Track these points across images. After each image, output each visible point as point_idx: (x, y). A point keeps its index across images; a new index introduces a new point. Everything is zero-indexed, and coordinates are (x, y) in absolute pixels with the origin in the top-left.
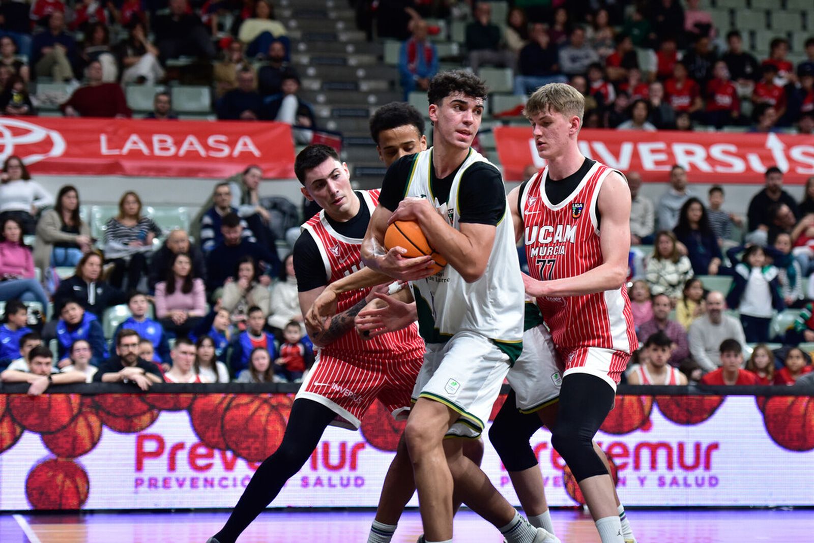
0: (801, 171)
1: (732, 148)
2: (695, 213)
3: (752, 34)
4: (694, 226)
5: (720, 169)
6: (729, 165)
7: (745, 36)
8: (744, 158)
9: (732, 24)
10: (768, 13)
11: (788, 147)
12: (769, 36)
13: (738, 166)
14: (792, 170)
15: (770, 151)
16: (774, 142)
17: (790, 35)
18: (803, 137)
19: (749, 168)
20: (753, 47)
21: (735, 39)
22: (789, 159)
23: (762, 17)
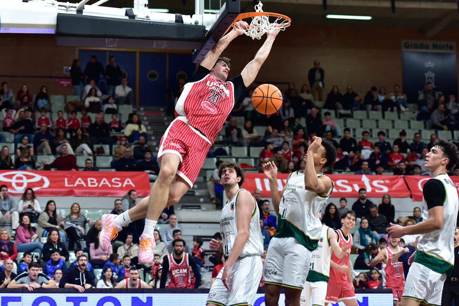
0: (377, 191)
1: (346, 182)
2: (332, 211)
3: (354, 130)
4: (332, 217)
5: (340, 191)
6: (346, 189)
7: (351, 131)
8: (352, 186)
9: (345, 126)
10: (361, 121)
11: (371, 181)
12: (362, 130)
13: (349, 189)
14: (373, 191)
15: (363, 182)
16: (365, 179)
17: (371, 130)
18: (378, 176)
19: (354, 190)
20: (355, 136)
21: (347, 132)
22: (372, 186)
23: (358, 122)
